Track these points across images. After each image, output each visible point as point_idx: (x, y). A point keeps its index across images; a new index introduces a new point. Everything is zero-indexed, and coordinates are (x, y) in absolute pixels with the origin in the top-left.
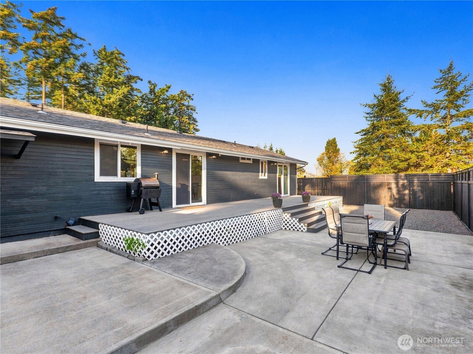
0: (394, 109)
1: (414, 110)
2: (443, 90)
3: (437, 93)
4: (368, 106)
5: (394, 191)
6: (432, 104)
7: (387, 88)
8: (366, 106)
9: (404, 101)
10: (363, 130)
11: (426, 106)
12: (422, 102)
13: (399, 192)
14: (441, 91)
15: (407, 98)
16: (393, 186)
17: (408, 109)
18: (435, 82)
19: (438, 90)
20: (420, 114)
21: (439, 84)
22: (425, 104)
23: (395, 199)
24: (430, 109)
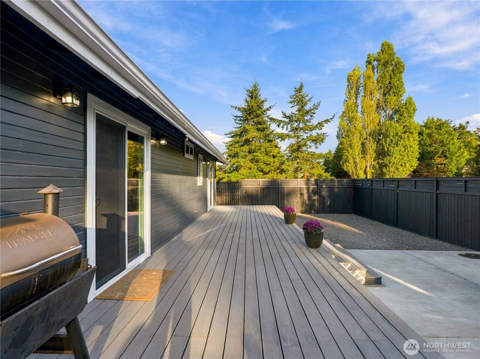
0: (260, 116)
1: (275, 119)
2: (295, 106)
3: (291, 107)
4: (237, 109)
5: (306, 197)
6: (289, 116)
7: (253, 95)
8: (236, 109)
9: (267, 109)
10: (233, 132)
11: (285, 117)
12: (283, 113)
13: (309, 197)
14: (294, 106)
15: (270, 107)
16: (305, 191)
17: (270, 117)
18: (290, 97)
19: (292, 105)
20: (279, 123)
21: (293, 100)
22: (284, 115)
23: (306, 205)
24: (286, 120)
